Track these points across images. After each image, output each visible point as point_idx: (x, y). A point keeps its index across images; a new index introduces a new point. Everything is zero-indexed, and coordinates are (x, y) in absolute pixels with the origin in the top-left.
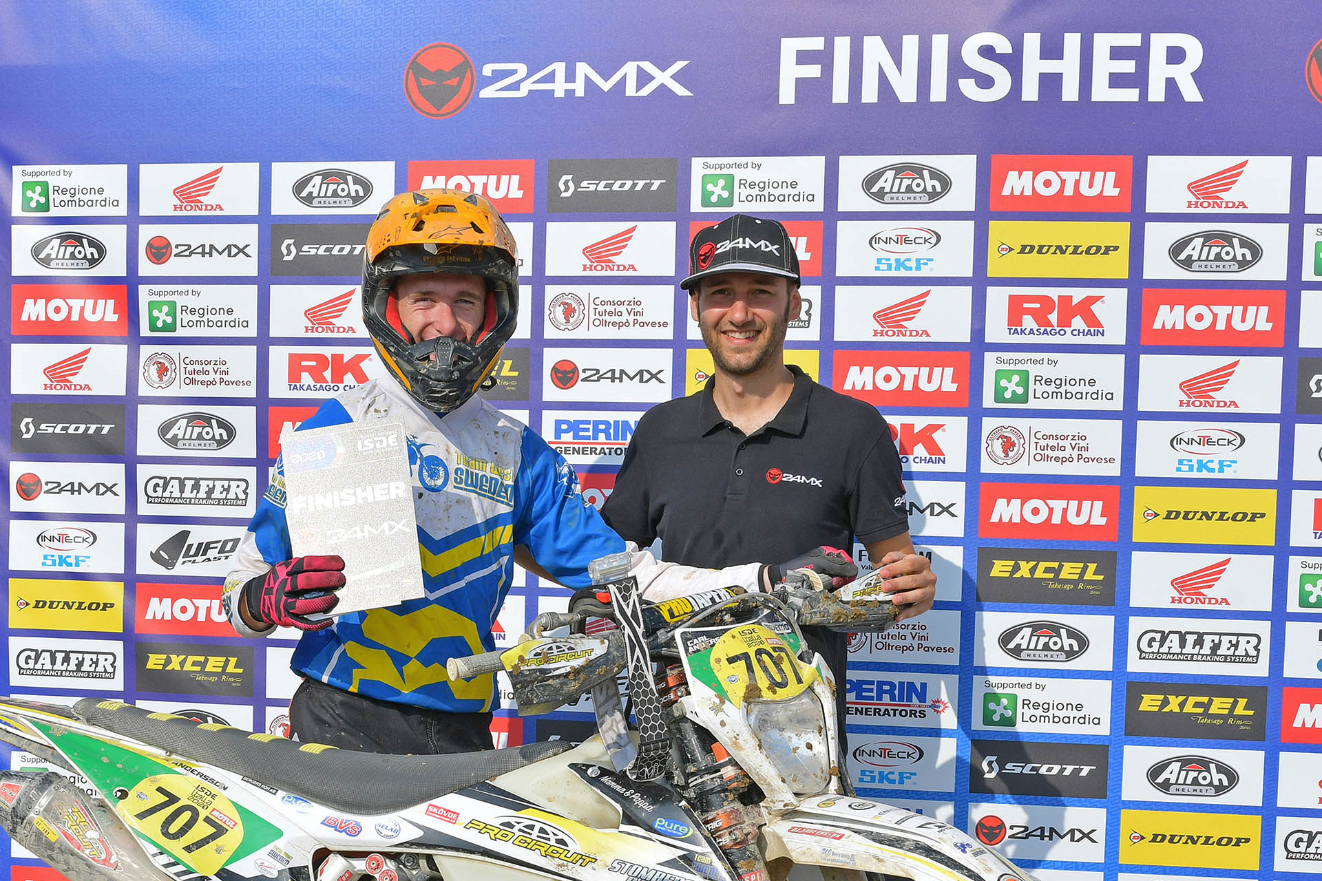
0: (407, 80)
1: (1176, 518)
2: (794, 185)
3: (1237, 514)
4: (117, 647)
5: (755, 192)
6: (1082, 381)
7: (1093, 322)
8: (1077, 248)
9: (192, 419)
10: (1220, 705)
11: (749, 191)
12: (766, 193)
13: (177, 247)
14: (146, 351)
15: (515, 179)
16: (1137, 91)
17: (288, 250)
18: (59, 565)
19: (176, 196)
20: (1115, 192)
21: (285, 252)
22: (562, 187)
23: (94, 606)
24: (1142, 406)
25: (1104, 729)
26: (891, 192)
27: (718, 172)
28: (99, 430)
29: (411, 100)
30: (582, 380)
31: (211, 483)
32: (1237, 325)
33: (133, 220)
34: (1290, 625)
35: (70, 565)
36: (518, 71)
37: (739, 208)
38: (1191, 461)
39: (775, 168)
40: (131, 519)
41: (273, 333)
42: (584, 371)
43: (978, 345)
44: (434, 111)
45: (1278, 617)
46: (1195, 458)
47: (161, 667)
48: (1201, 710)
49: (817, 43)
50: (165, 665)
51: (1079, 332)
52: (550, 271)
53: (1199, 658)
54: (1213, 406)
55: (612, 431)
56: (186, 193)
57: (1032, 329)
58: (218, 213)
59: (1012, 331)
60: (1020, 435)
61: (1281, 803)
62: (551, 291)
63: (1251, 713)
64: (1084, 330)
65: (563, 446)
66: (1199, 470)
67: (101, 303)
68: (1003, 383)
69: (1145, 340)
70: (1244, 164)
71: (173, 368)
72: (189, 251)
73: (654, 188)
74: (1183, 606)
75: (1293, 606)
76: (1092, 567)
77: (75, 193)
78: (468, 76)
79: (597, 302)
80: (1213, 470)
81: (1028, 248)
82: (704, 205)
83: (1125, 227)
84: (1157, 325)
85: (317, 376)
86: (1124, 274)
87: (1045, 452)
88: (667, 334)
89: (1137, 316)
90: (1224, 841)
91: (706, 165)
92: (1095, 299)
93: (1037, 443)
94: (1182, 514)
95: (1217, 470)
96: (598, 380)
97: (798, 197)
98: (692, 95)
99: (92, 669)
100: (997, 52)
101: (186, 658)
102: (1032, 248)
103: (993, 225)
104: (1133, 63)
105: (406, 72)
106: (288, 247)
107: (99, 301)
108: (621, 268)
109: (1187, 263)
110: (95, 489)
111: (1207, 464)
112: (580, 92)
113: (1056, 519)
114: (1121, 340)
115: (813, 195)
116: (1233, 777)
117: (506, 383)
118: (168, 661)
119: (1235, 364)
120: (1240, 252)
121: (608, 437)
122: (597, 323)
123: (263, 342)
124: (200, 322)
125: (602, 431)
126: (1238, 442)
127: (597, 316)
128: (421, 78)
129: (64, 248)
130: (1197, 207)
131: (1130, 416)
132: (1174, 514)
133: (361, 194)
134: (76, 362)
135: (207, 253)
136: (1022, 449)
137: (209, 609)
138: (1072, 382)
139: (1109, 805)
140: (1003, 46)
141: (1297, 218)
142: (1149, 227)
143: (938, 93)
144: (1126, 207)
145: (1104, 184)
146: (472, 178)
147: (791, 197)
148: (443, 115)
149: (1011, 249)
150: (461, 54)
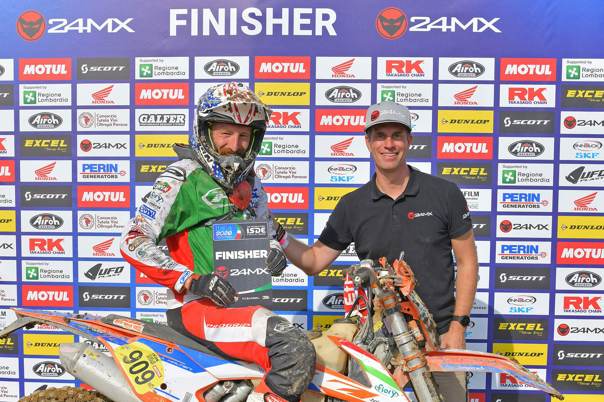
0: (18, 26)
2: (177, 68)
5: (161, 71)
7: (296, 122)
8: (289, 93)
11: (159, 71)
12: (165, 71)
15: (64, 66)
16: (311, 31)
20: (304, 71)
22: (83, 69)
24: (317, 156)
25: (305, 284)
26: (215, 71)
27: (146, 63)
29: (20, 34)
30: (93, 148)
32: (352, 123)
36: (63, 22)
37: (154, 77)
38: (336, 177)
39: (169, 62)
42: (94, 144)
44: (29, 38)
46: (338, 176)
49: (184, 11)
51: (291, 127)
52: (79, 103)
54: (344, 155)
55: (106, 168)
57: (273, 126)
60: (269, 168)
62: (79, 112)
64: (293, 125)
65: (86, 175)
66: (339, 181)
69: (317, 130)
70: (353, 60)
73: (120, 69)
76: (299, 219)
78: (43, 24)
79: (99, 116)
80: (345, 181)
81: (270, 93)
82: (140, 77)
83: (308, 84)
84: (321, 124)
86: (308, 103)
87: (280, 174)
88: (128, 129)
89: (314, 120)
91: (141, 61)
92: (298, 113)
93: (276, 171)
94: (333, 198)
96: (100, 148)
97: (179, 73)
98: (134, 32)
100: (256, 15)
102: (272, 93)
103: (256, 84)
104: (309, 20)
105: (17, 22)
108: (108, 102)
109: (333, 99)
111: (343, 178)
112: (89, 31)
113: (284, 201)
114: (308, 129)
115: (185, 73)
117: (62, 149)
119: (352, 138)
120: (353, 94)
121: (104, 171)
122: (99, 124)
125: (102, 168)
126: (354, 169)
127: (99, 122)
128: (23, 25)
130: (335, 77)
131: (312, 159)
132: (330, 198)
136: (270, 173)
138: (289, 146)
139: (308, 313)
140: (258, 13)
141: (374, 81)
142: (317, 85)
143: (233, 31)
144: (308, 77)
145: (300, 68)
146: (46, 66)
147: (176, 73)
148: (34, 40)
149: (264, 94)
150: (39, 14)
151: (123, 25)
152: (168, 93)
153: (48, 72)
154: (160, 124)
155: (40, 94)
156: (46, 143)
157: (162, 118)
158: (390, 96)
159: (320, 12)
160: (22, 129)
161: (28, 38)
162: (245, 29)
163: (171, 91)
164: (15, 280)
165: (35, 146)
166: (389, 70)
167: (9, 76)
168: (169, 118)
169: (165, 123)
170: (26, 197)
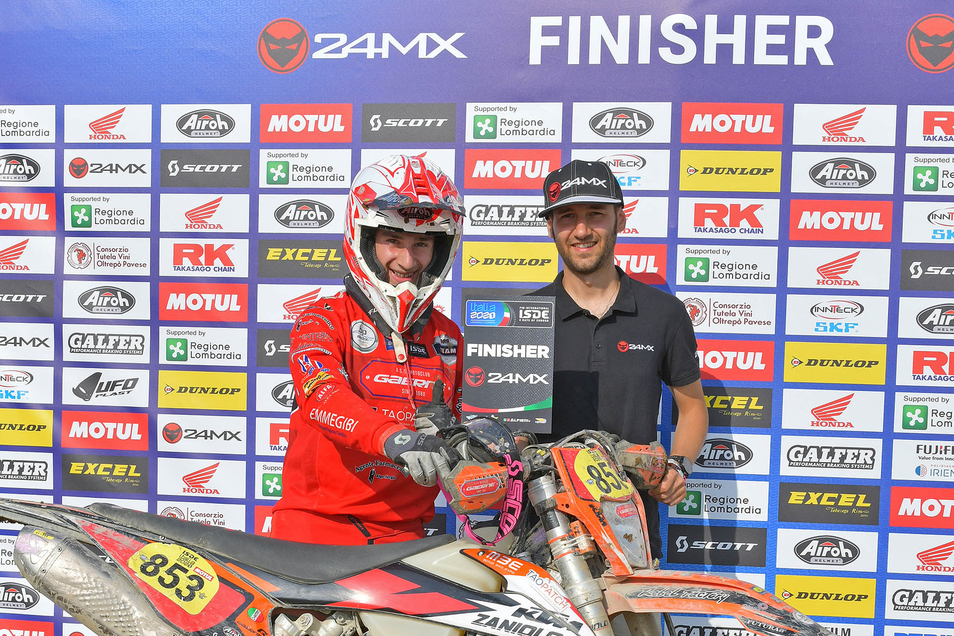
0: (260, 45)
1: (815, 364)
2: (540, 123)
3: (858, 362)
4: (49, 457)
5: (512, 128)
6: (748, 266)
7: (755, 223)
8: (743, 170)
9: (103, 291)
10: (846, 500)
11: (508, 127)
12: (520, 129)
13: (92, 165)
14: (69, 241)
15: (339, 117)
16: (786, 57)
17: (173, 168)
18: (6, 398)
19: (91, 128)
20: (771, 130)
21: (171, 169)
22: (373, 124)
23: (31, 428)
24: (791, 284)
25: (763, 517)
26: (610, 129)
27: (486, 113)
28: (35, 299)
29: (263, 60)
31: (117, 338)
32: (858, 226)
33: (60, 146)
34: (896, 442)
35: (14, 397)
36: (341, 39)
37: (500, 139)
38: (825, 323)
39: (526, 111)
40: (59, 364)
41: (163, 229)
43: (673, 239)
44: (280, 68)
45: (888, 436)
46: (828, 322)
47: (80, 472)
48: (833, 503)
49: (557, 21)
50: (84, 471)
51: (745, 231)
53: (832, 465)
54: (841, 284)
56: (99, 126)
57: (711, 228)
58: (122, 141)
59: (697, 229)
60: (703, 304)
61: (890, 570)
63: (868, 505)
64: (749, 229)
66: (831, 330)
67: (36, 206)
68: (691, 267)
69: (792, 237)
70: (863, 110)
71: (89, 254)
72: (100, 169)
73: (439, 124)
74: (820, 428)
75: (898, 428)
76: (755, 400)
77: (17, 126)
78: (304, 43)
80: (841, 330)
81: (709, 170)
82: (475, 137)
83: (778, 155)
84: (801, 226)
85: (195, 261)
86: (777, 189)
87: (721, 317)
89: (787, 219)
90: (850, 598)
91: (477, 109)
92: (757, 207)
93: (715, 310)
94: (819, 362)
95: (844, 330)
97: (543, 132)
98: (465, 57)
99: (30, 474)
100: (686, 28)
101: (99, 465)
102: (712, 170)
103: (683, 153)
104: (783, 37)
105: (259, 40)
106: (173, 166)
107: (35, 205)
109: (823, 181)
110: (32, 342)
111: (837, 326)
112: (385, 55)
113: (729, 366)
114: (775, 236)
115: (554, 131)
116: (856, 551)
117: (332, 266)
118: (86, 468)
119: (857, 254)
120: (860, 173)
123: (155, 235)
124: (109, 220)
126: (859, 310)
128: (270, 44)
129: (9, 166)
130: (829, 141)
131: (782, 291)
132: (813, 361)
133: (227, 128)
134: (18, 250)
135: (114, 170)
136: (704, 315)
137: (115, 430)
138: (741, 267)
139: (768, 571)
140: (690, 23)
141: (900, 150)
142: (795, 155)
143: (644, 57)
144: (779, 141)
145: (763, 124)
146: (308, 117)
147: (538, 132)
148: (286, 71)
149: (696, 171)
150: (299, 26)
151: (445, 45)
152: (524, 168)
153: (311, 129)
154: (507, 223)
155: (296, 167)
156: (304, 255)
157: (511, 212)
158: (930, 177)
159: (803, 22)
160: (262, 229)
161: (276, 66)
162: (665, 54)
163: (529, 163)
164: (242, 495)
165: (284, 258)
166: (928, 129)
167: (241, 134)
168: (523, 212)
169: (517, 222)
170: (267, 349)
